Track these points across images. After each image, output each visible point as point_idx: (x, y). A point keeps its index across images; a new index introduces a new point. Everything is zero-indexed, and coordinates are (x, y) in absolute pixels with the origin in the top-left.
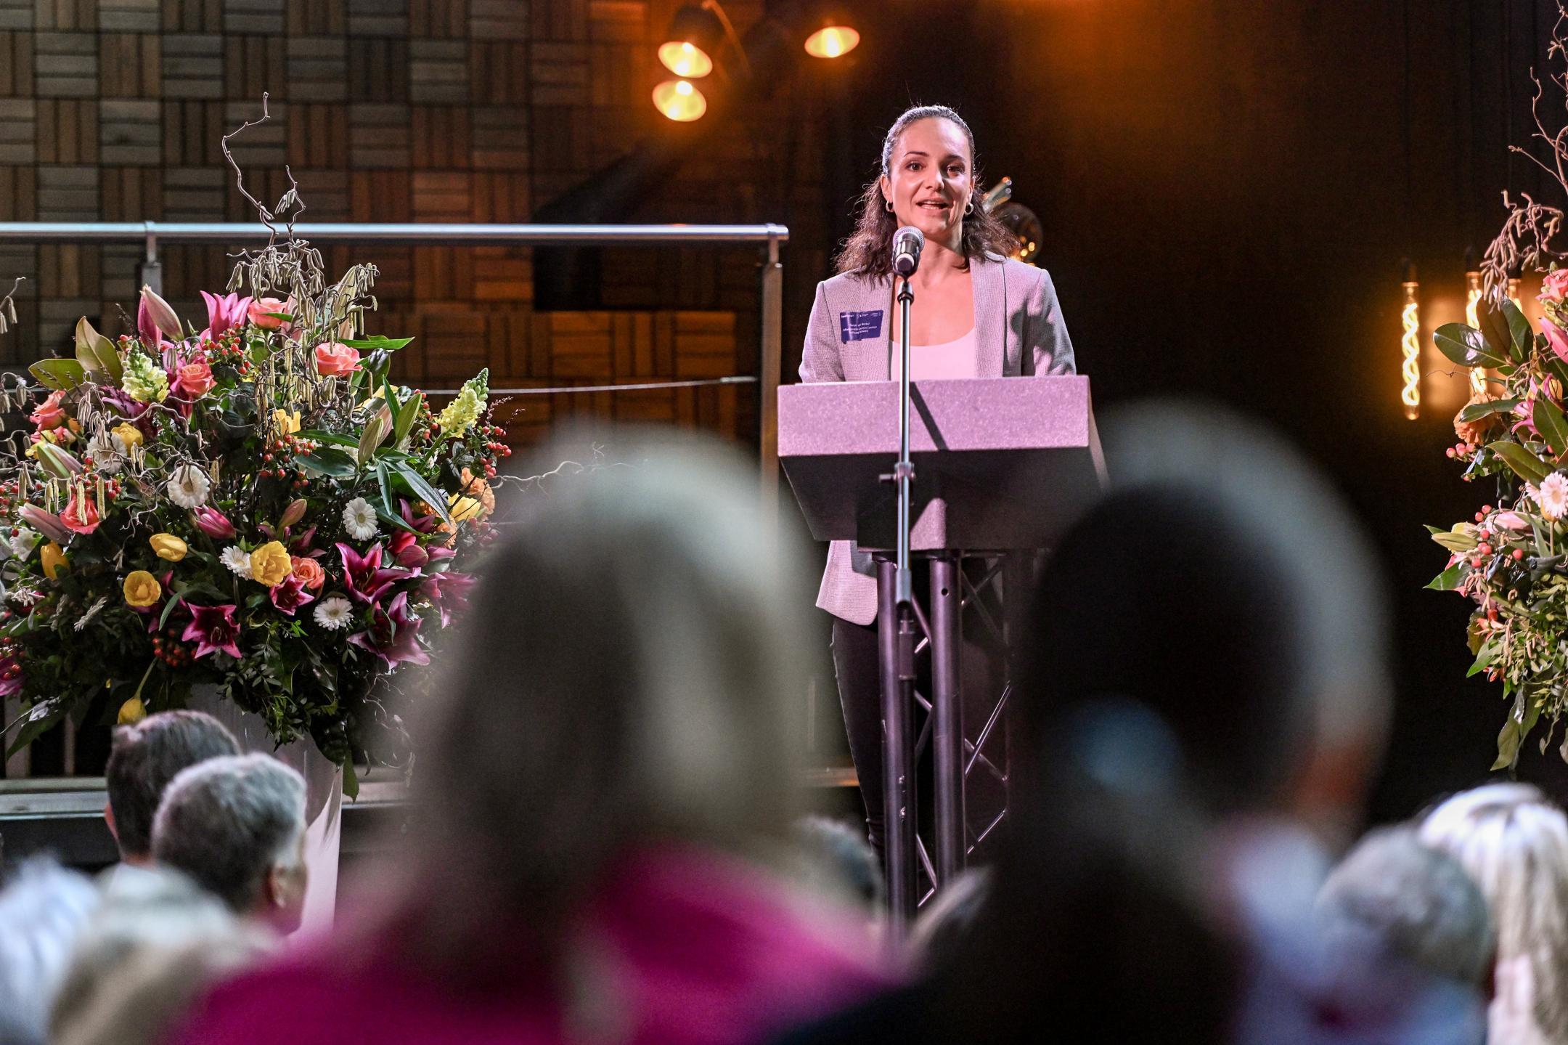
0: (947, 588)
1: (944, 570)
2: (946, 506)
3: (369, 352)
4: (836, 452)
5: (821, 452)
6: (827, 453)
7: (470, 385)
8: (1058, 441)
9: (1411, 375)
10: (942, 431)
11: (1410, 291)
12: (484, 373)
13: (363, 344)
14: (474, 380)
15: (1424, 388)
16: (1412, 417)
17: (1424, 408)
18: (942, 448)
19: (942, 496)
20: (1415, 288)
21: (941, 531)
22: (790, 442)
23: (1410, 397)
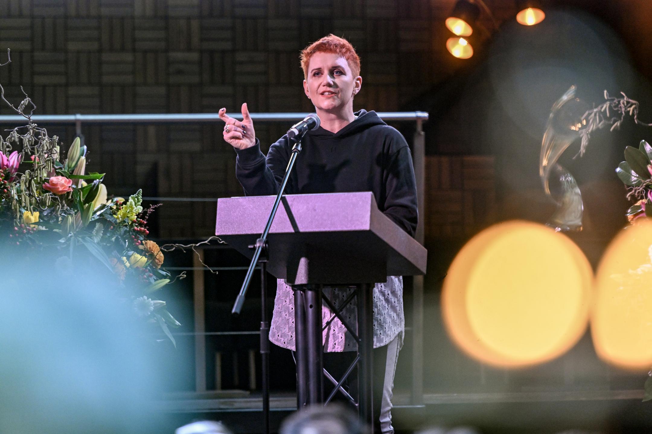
0: (313, 305)
1: (312, 294)
2: (308, 261)
3: (92, 181)
4: (244, 233)
5: (236, 233)
6: (239, 233)
7: (132, 198)
8: (355, 227)
10: (297, 222)
12: (140, 192)
13: (87, 177)
14: (134, 196)
18: (297, 231)
19: (306, 257)
21: (305, 274)
22: (221, 228)
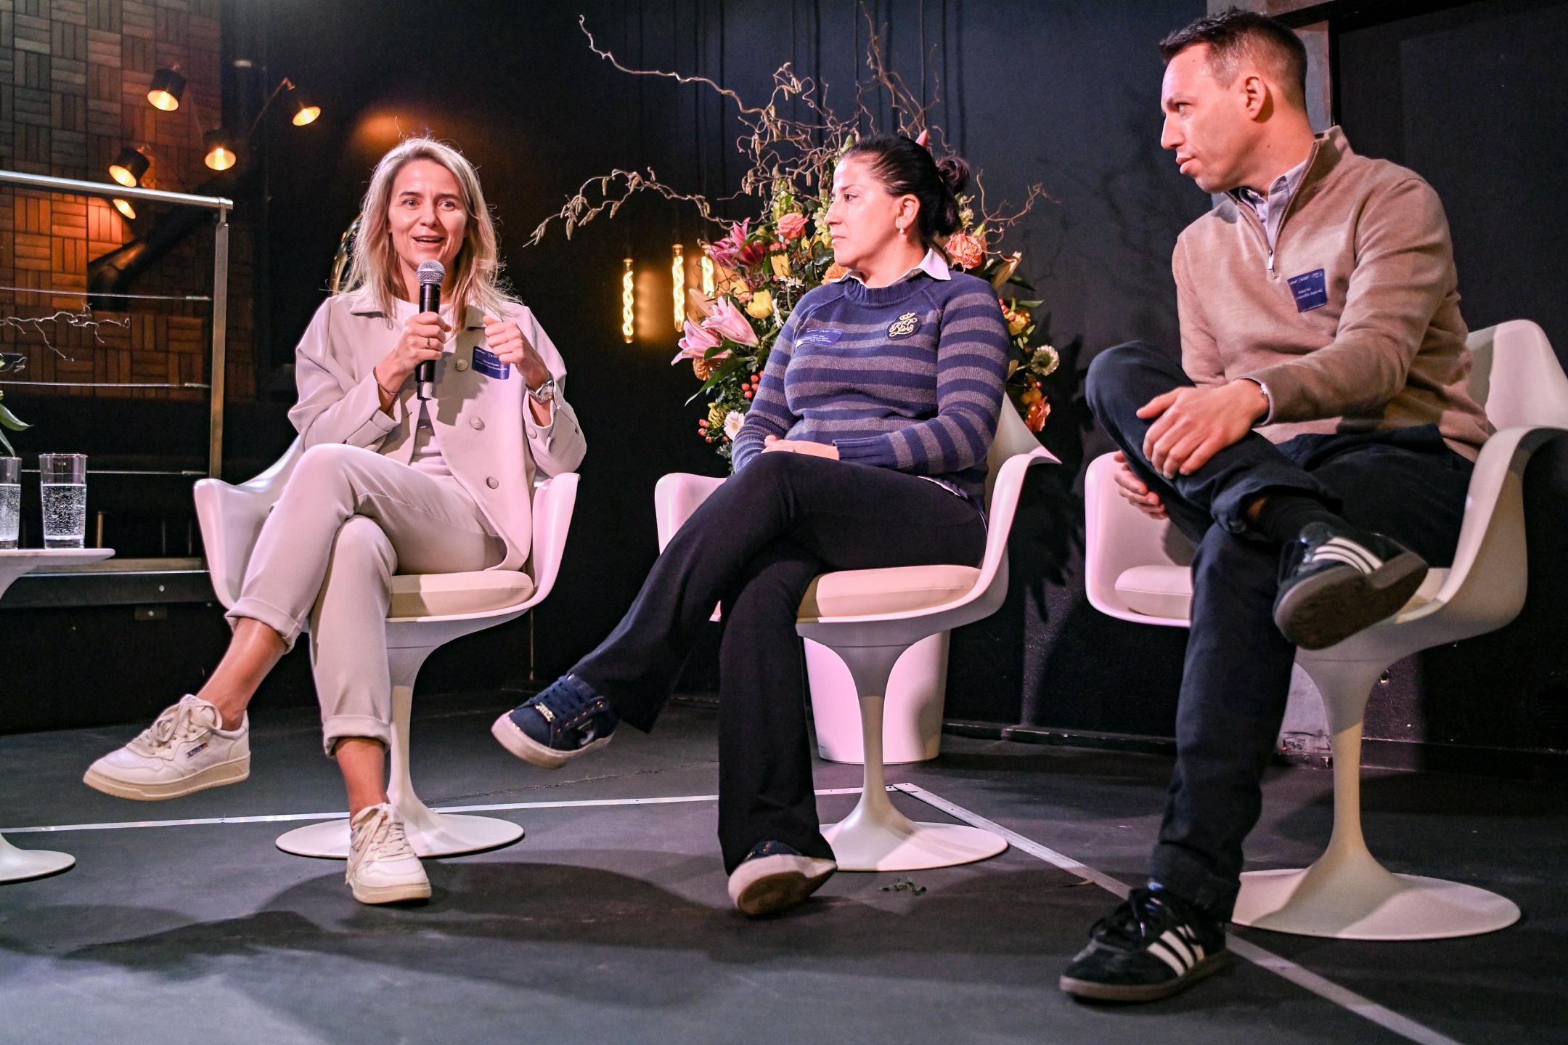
9: (628, 317)
11: (628, 265)
15: (635, 325)
16: (629, 342)
17: (635, 337)
20: (631, 263)
23: (627, 330)
